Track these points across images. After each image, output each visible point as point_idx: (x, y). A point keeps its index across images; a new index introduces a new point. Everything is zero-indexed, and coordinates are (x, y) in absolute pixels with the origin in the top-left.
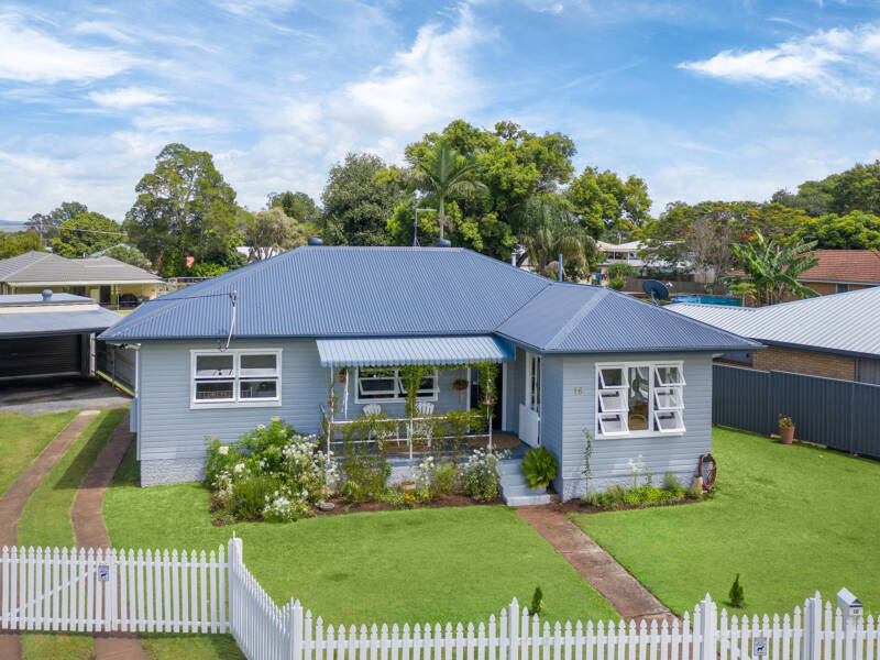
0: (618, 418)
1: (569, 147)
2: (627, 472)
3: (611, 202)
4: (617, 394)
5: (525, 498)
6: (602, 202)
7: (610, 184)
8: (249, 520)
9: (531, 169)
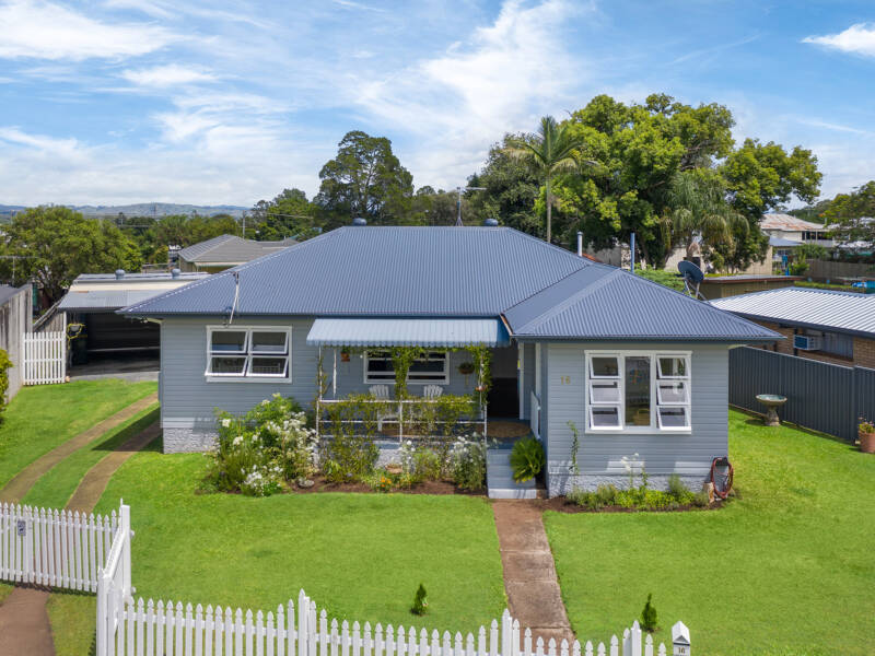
0: (615, 412)
1: (725, 118)
2: (621, 471)
3: (771, 176)
4: (615, 386)
5: (508, 490)
6: (761, 177)
7: (772, 157)
8: (229, 492)
9: (674, 144)
